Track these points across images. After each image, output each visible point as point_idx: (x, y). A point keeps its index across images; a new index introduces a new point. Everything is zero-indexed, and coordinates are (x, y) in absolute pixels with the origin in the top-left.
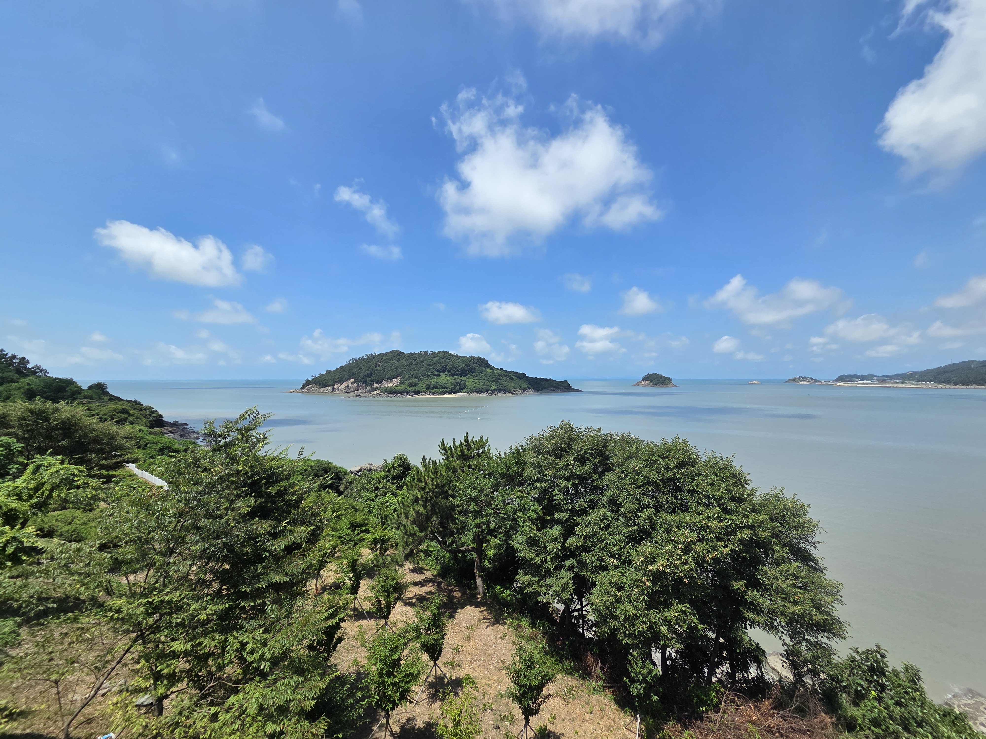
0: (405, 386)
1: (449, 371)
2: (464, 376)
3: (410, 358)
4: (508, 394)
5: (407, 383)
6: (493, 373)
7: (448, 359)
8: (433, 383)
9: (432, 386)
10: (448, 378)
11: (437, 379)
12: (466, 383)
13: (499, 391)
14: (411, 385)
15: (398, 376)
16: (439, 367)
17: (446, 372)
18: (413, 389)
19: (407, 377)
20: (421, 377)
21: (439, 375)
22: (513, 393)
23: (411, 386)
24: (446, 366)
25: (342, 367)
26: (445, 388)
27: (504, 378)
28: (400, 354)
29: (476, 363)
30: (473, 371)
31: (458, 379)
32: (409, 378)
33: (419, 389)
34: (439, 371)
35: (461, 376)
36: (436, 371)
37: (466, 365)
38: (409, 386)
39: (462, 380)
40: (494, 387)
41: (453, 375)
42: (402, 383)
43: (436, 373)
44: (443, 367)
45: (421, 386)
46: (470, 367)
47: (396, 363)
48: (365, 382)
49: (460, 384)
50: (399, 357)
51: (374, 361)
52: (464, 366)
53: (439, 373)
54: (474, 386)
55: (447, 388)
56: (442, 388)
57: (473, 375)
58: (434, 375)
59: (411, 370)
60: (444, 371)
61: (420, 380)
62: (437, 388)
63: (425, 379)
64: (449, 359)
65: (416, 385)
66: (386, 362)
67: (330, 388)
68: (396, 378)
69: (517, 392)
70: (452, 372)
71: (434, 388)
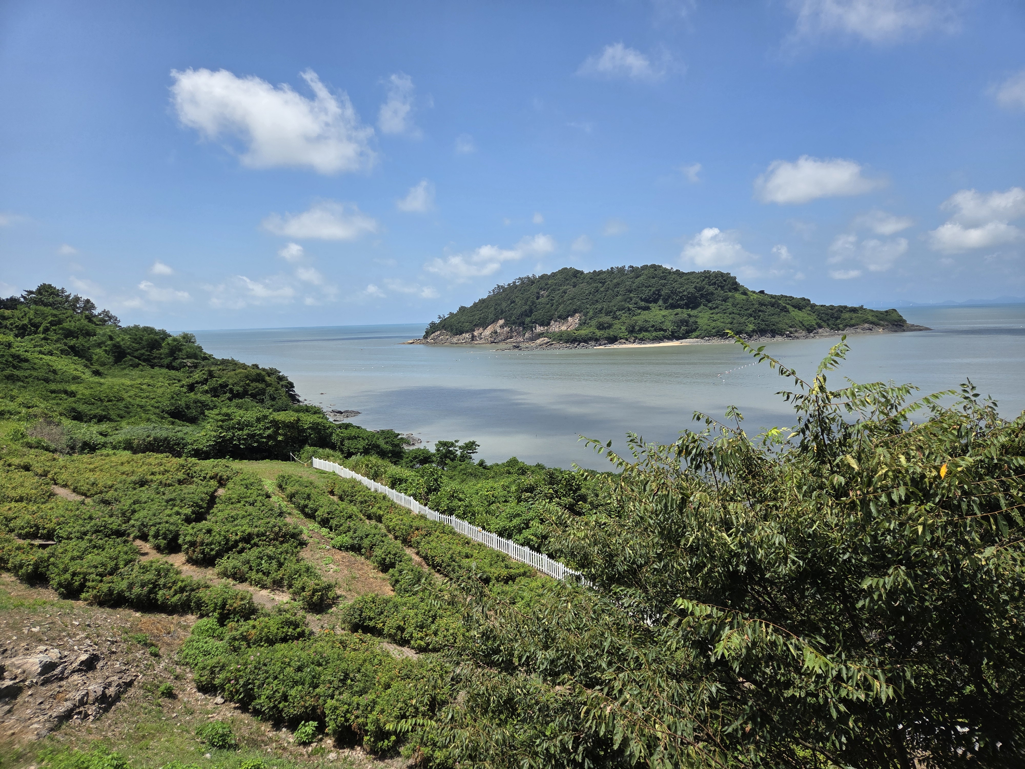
0: (592, 329)
1: (665, 301)
2: (693, 308)
3: (595, 281)
4: (779, 339)
5: (594, 322)
6: (747, 300)
7: (661, 278)
8: (640, 323)
9: (637, 328)
10: (664, 312)
11: (644, 316)
12: (698, 320)
13: (762, 332)
14: (601, 327)
15: (575, 311)
16: (647, 293)
17: (660, 302)
18: (605, 333)
19: (591, 314)
20: (618, 313)
21: (647, 308)
22: (788, 336)
23: (601, 329)
24: (659, 291)
25: (482, 301)
26: (661, 330)
27: (770, 310)
28: (577, 274)
29: (715, 284)
30: (708, 298)
31: (684, 313)
32: (595, 314)
33: (616, 334)
34: (647, 300)
35: (688, 308)
36: (642, 300)
37: (695, 288)
38: (598, 328)
39: (690, 316)
40: (751, 327)
41: (673, 307)
42: (583, 324)
43: (643, 304)
44: (654, 293)
45: (619, 328)
46: (703, 292)
47: (572, 291)
48: (522, 324)
49: (687, 322)
50: (574, 280)
51: (534, 289)
52: (692, 290)
53: (647, 304)
54: (713, 324)
55: (665, 331)
56: (656, 330)
57: (710, 305)
58: (639, 308)
59: (597, 301)
60: (655, 301)
61: (615, 318)
62: (647, 331)
63: (624, 316)
64: (664, 278)
65: (610, 326)
66: (554, 290)
67: (467, 335)
68: (572, 316)
69: (796, 334)
70: (670, 301)
71: (642, 330)
